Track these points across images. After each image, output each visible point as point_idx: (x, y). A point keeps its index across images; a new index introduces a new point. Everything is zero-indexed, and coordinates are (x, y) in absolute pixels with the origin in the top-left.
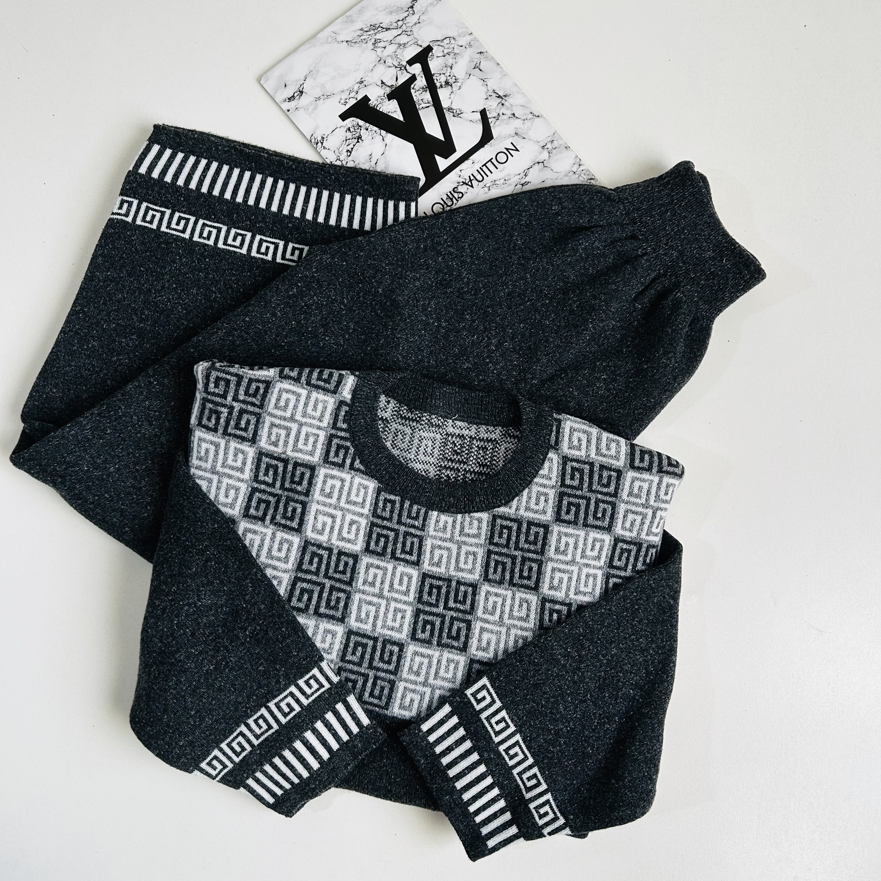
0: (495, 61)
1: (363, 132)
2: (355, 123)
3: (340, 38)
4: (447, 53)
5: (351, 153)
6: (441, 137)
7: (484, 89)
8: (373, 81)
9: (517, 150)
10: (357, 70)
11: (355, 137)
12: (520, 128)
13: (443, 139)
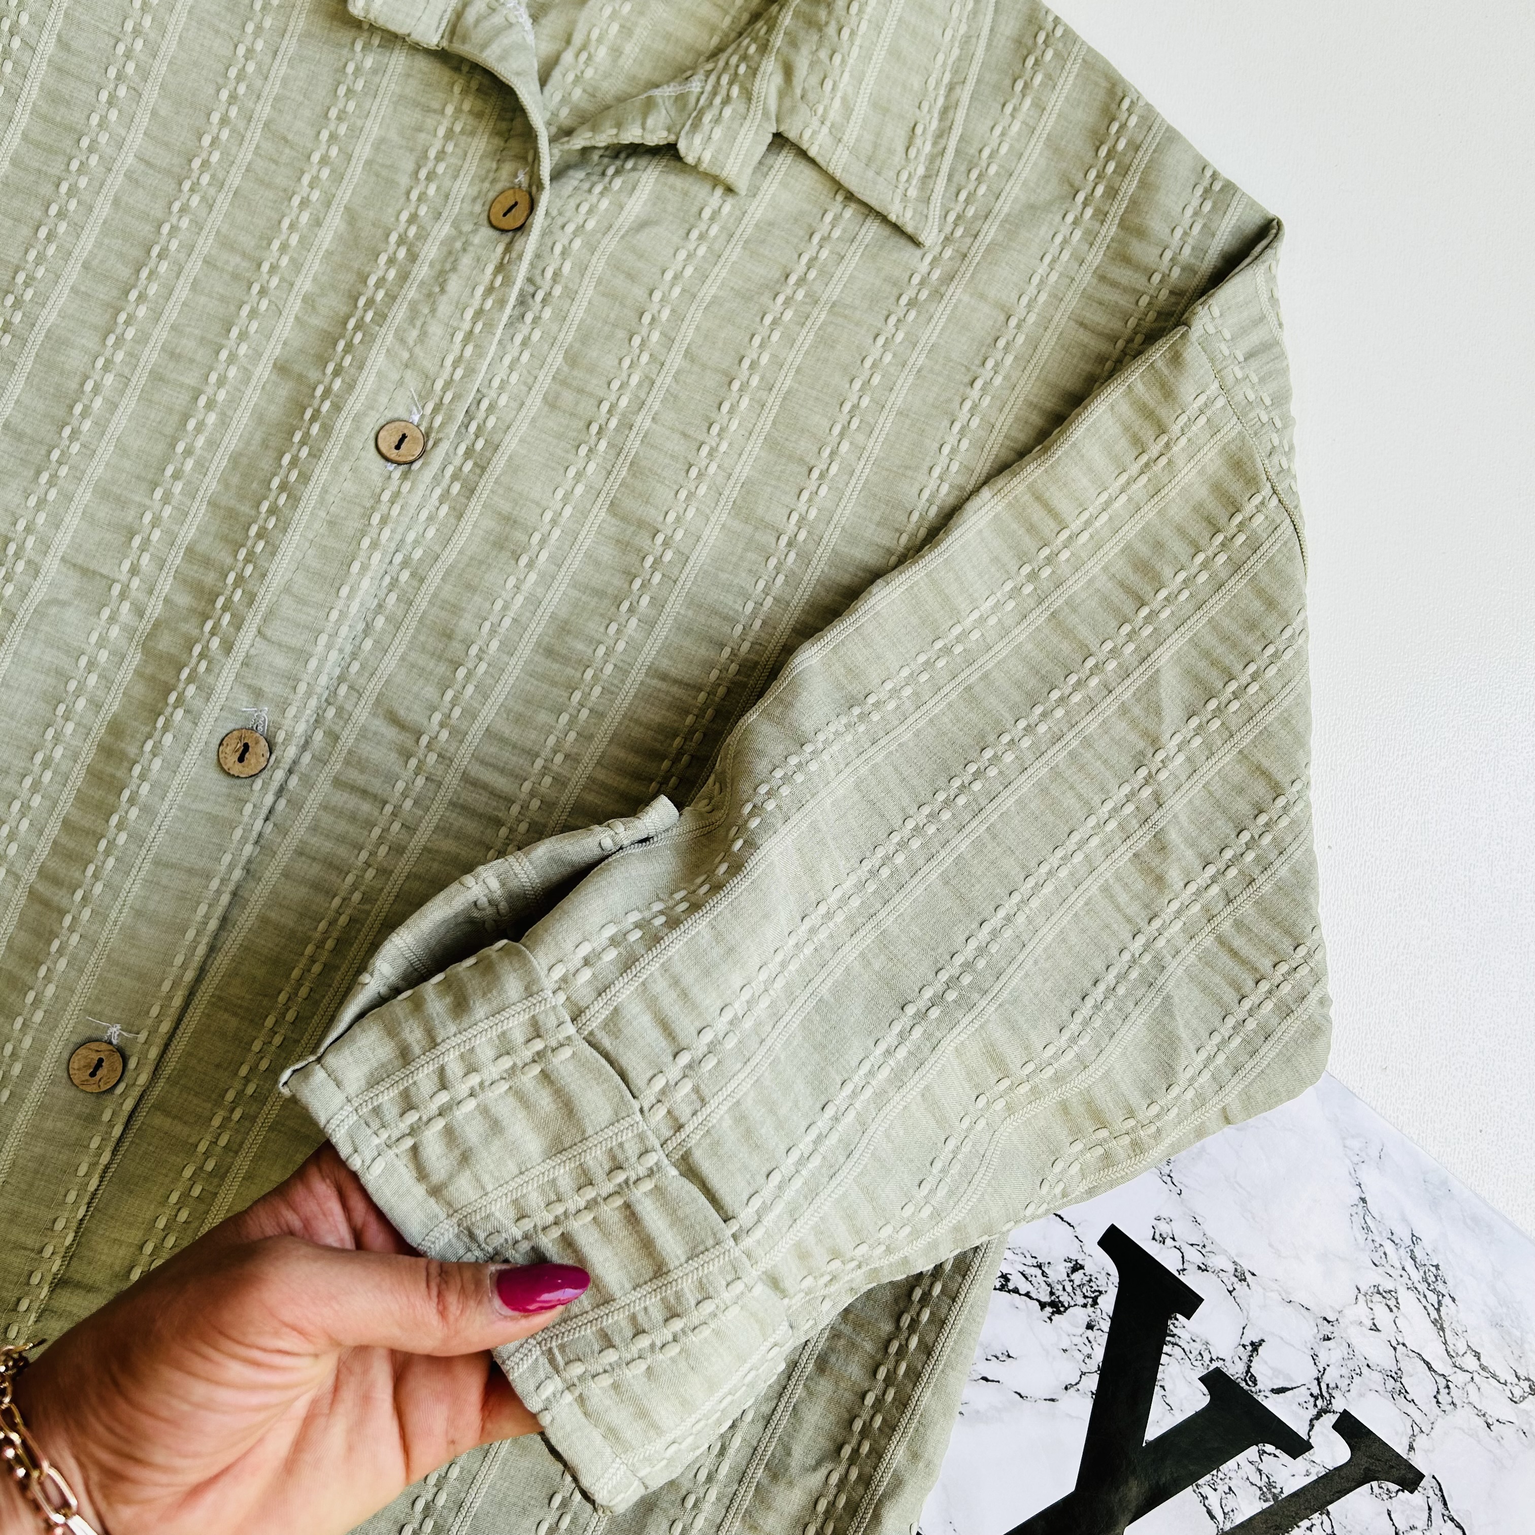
1: (1078, 1316)
2: (1101, 1282)
3: (1368, 1177)
5: (1002, 1288)
10: (1278, 1254)
11: (1058, 1293)
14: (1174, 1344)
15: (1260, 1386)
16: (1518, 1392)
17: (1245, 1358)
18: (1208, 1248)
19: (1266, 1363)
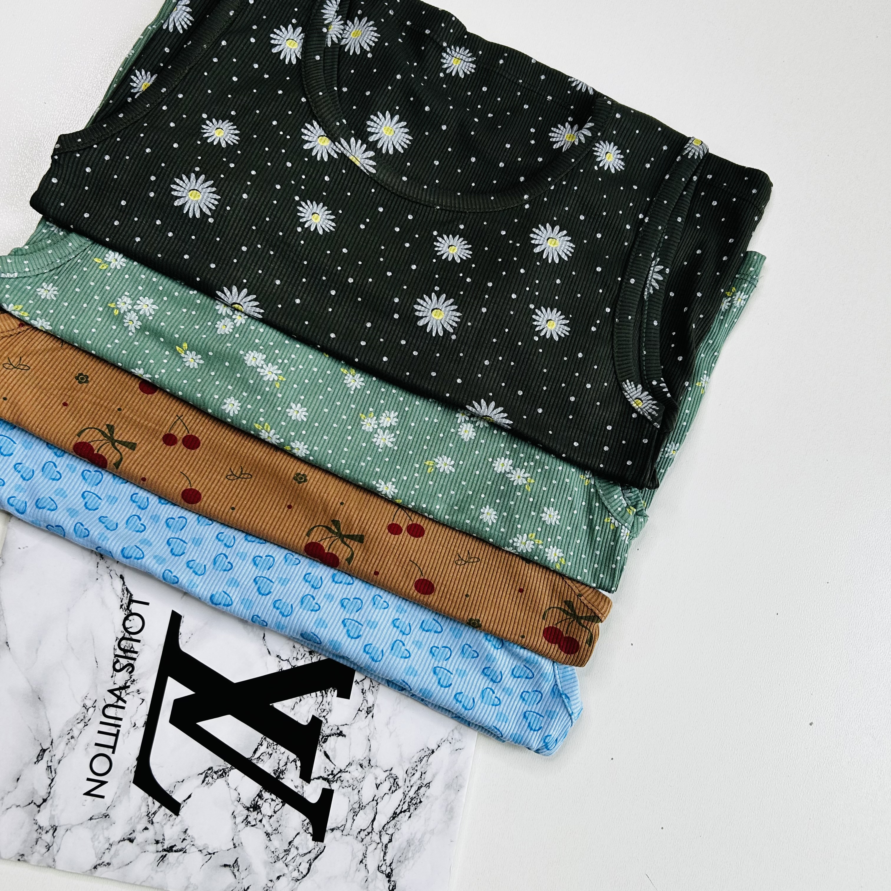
4: (289, 850)
7: (200, 843)
8: (355, 726)
9: (88, 793)
12: (107, 829)
13: (200, 724)
14: (322, 696)
15: (323, 744)
17: (333, 732)
18: (373, 689)
19: (336, 743)
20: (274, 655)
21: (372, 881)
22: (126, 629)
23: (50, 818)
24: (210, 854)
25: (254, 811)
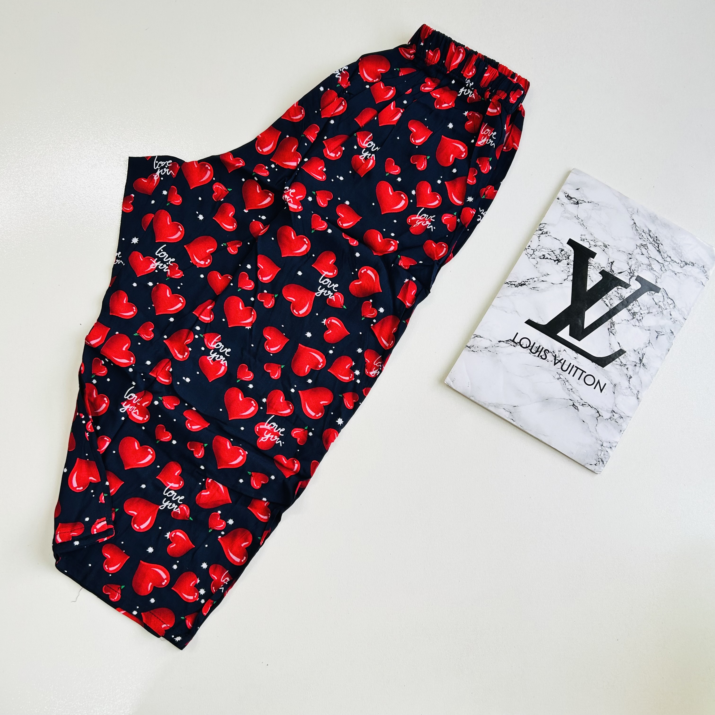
0: (671, 347)
1: (565, 262)
2: (569, 253)
3: (635, 217)
4: (659, 306)
5: (543, 258)
6: (586, 326)
7: (642, 346)
8: (610, 255)
9: (601, 390)
10: (614, 239)
11: (558, 257)
12: (621, 387)
13: (585, 327)
14: (591, 265)
15: (614, 273)
16: (682, 265)
17: (610, 266)
18: (596, 241)
19: (616, 267)
20: (563, 282)
21: (686, 272)
22: (526, 347)
23: (607, 412)
24: (649, 343)
25: (636, 316)
